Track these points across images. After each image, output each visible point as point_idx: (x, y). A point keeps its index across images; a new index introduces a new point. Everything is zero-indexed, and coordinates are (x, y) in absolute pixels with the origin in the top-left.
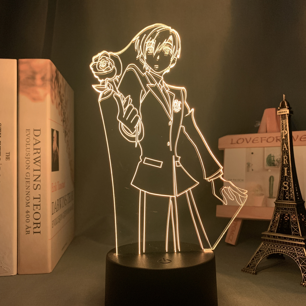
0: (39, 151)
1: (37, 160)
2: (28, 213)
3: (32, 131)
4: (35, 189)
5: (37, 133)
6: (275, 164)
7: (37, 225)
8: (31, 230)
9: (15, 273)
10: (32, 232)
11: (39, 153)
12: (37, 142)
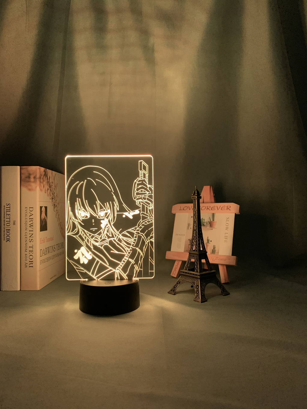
0: (32, 220)
1: (31, 225)
2: (26, 256)
3: (28, 208)
4: (31, 242)
5: (31, 209)
6: (205, 225)
7: (31, 262)
8: (28, 265)
9: (19, 289)
10: (28, 266)
11: (32, 221)
12: (31, 214)
